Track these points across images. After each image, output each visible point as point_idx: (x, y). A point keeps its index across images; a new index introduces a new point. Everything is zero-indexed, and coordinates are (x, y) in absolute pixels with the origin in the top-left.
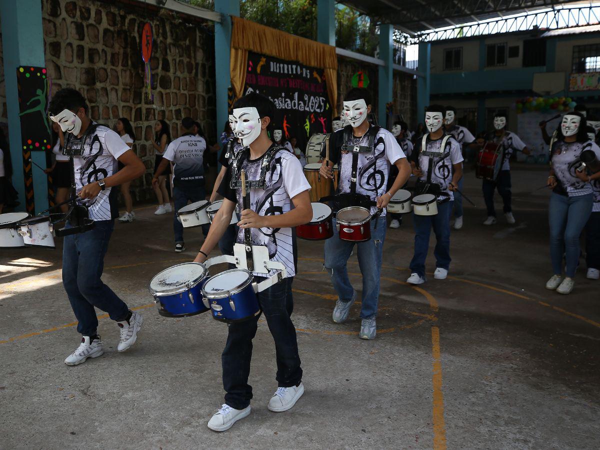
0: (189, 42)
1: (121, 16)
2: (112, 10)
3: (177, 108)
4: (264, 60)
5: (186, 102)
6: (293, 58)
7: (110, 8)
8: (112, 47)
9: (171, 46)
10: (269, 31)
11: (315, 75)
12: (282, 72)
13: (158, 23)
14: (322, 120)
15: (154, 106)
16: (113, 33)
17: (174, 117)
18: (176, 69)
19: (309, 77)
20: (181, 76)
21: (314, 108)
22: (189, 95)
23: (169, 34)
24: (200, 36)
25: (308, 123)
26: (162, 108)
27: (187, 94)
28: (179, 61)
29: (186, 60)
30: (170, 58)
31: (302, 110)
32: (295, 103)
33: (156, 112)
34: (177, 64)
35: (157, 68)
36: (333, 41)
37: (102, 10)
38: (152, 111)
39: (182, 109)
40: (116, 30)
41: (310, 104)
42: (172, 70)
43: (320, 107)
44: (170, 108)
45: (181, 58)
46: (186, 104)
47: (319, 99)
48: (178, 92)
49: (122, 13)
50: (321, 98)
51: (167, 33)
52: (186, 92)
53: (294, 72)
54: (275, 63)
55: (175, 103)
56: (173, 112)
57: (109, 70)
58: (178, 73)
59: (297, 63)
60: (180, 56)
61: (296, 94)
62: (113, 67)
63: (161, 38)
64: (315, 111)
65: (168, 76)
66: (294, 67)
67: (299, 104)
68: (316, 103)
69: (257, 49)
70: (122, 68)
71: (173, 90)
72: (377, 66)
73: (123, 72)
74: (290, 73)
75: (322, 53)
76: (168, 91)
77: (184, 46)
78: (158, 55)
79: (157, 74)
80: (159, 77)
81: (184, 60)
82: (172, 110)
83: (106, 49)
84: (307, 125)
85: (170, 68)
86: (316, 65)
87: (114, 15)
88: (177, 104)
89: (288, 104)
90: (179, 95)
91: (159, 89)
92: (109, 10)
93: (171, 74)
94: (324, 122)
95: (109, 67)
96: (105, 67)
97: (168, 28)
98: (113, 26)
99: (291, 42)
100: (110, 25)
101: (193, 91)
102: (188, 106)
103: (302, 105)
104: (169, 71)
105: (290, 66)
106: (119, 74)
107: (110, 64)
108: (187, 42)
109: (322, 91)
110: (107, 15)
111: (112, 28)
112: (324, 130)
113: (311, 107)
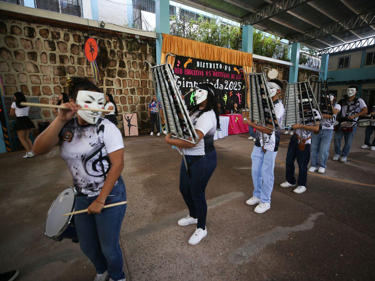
0: (141, 52)
1: (85, 37)
2: (77, 33)
3: (132, 88)
4: (191, 60)
5: (139, 85)
6: (216, 60)
7: (76, 32)
8: (78, 54)
9: (127, 54)
11: (235, 69)
12: (207, 67)
13: (116, 41)
14: (239, 95)
15: (113, 87)
16: (78, 46)
17: (129, 93)
18: (131, 66)
19: (230, 70)
20: (135, 70)
21: (232, 88)
22: (142, 81)
23: (125, 47)
24: (149, 48)
25: (226, 96)
26: (120, 88)
27: (140, 81)
28: (133, 62)
29: (138, 61)
30: (125, 60)
31: (222, 89)
32: (216, 85)
33: (115, 90)
34: (131, 64)
35: (115, 66)
36: (250, 49)
37: (70, 33)
38: (112, 89)
39: (136, 89)
40: (81, 44)
41: (230, 86)
42: (127, 67)
43: (238, 87)
44: (127, 88)
45: (134, 60)
47: (238, 83)
48: (132, 79)
49: (86, 35)
50: (239, 83)
51: (123, 46)
52: (139, 79)
53: (217, 68)
54: (201, 63)
55: (130, 85)
56: (129, 90)
57: (76, 67)
58: (132, 69)
59: (219, 62)
60: (133, 59)
61: (218, 80)
62: (80, 66)
63: (118, 49)
64: (233, 90)
65: (125, 70)
67: (219, 86)
68: (234, 85)
70: (87, 66)
71: (128, 78)
73: (88, 69)
74: (214, 68)
75: (241, 56)
76: (124, 78)
77: (137, 54)
78: (115, 59)
79: (116, 69)
80: (117, 71)
81: (137, 61)
82: (128, 89)
83: (73, 55)
84: (225, 98)
85: (125, 66)
86: (235, 63)
87: (79, 36)
88: (132, 86)
90: (133, 81)
91: (117, 77)
92: (75, 33)
93: (126, 69)
96: (73, 65)
97: (124, 43)
98: (78, 42)
99: (216, 51)
100: (76, 42)
101: (145, 78)
102: (140, 87)
103: (222, 86)
105: (214, 64)
106: (85, 69)
107: (77, 64)
108: (140, 51)
109: (240, 78)
110: (74, 36)
111: (77, 44)
112: (240, 101)
113: (230, 88)
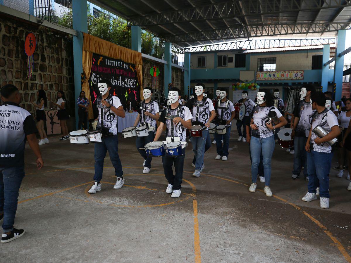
0: (58, 46)
1: (14, 28)
2: (8, 24)
3: (51, 83)
4: (102, 58)
5: (56, 80)
6: (119, 58)
7: (7, 23)
8: (9, 45)
9: (47, 48)
10: (105, 42)
11: (131, 67)
12: (112, 65)
13: (38, 34)
14: (134, 92)
15: (36, 82)
16: (9, 37)
17: (49, 88)
18: (49, 61)
19: (127, 68)
20: (53, 65)
21: (130, 85)
22: (58, 76)
23: (45, 40)
24: (64, 43)
25: (127, 93)
26: (41, 83)
27: (57, 75)
28: (52, 56)
29: (56, 56)
30: (46, 54)
31: (123, 86)
32: (119, 82)
33: (38, 85)
34: (50, 59)
35: (38, 60)
36: (140, 50)
37: (2, 23)
38: (35, 84)
39: (54, 84)
40: (11, 35)
41: (128, 83)
42: (47, 61)
43: (133, 85)
44: (46, 83)
45: (53, 55)
46: (56, 81)
48: (51, 74)
49: (15, 26)
50: (134, 80)
51: (44, 40)
52: (56, 74)
53: (119, 66)
54: (108, 60)
55: (49, 80)
56: (48, 85)
57: (6, 60)
58: (51, 63)
59: (120, 60)
60: (52, 54)
61: (120, 77)
62: (9, 58)
63: (40, 43)
64: (131, 87)
65: (45, 65)
66: (119, 62)
67: (122, 83)
68: (131, 83)
69: (98, 52)
70: (15, 58)
71: (47, 73)
72: (163, 64)
73: (16, 61)
74: (117, 66)
75: (134, 55)
76: (45, 73)
77: (54, 48)
78: (38, 52)
79: (38, 63)
80: (39, 65)
81: (54, 55)
82: (47, 85)
83: (4, 47)
84: (126, 95)
85: (46, 60)
86: (131, 62)
87: (10, 27)
88: (50, 81)
89: (116, 83)
90: (51, 76)
91: (39, 72)
92: (6, 24)
93: (46, 63)
94: (136, 93)
95: (6, 58)
96: (4, 57)
97: (44, 37)
98: (9, 33)
99: (117, 49)
100: (7, 33)
101: (60, 74)
102: (57, 82)
103: (124, 83)
104: (45, 62)
105: (116, 62)
106: (14, 62)
107: (7, 56)
108: (57, 46)
109: (135, 76)
110: (5, 26)
111: (8, 35)
112: (136, 98)
113: (128, 85)
